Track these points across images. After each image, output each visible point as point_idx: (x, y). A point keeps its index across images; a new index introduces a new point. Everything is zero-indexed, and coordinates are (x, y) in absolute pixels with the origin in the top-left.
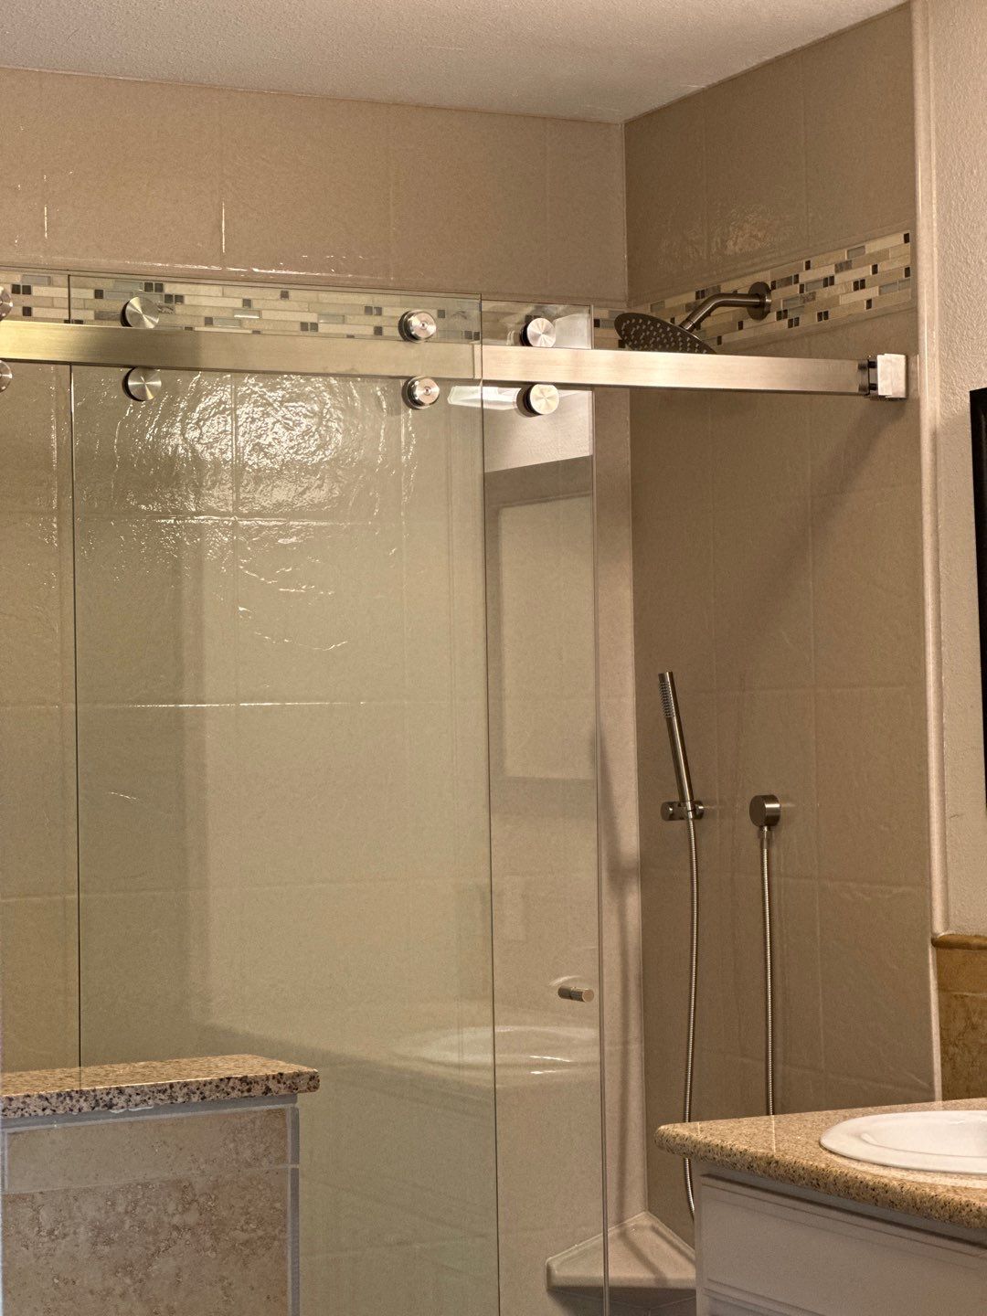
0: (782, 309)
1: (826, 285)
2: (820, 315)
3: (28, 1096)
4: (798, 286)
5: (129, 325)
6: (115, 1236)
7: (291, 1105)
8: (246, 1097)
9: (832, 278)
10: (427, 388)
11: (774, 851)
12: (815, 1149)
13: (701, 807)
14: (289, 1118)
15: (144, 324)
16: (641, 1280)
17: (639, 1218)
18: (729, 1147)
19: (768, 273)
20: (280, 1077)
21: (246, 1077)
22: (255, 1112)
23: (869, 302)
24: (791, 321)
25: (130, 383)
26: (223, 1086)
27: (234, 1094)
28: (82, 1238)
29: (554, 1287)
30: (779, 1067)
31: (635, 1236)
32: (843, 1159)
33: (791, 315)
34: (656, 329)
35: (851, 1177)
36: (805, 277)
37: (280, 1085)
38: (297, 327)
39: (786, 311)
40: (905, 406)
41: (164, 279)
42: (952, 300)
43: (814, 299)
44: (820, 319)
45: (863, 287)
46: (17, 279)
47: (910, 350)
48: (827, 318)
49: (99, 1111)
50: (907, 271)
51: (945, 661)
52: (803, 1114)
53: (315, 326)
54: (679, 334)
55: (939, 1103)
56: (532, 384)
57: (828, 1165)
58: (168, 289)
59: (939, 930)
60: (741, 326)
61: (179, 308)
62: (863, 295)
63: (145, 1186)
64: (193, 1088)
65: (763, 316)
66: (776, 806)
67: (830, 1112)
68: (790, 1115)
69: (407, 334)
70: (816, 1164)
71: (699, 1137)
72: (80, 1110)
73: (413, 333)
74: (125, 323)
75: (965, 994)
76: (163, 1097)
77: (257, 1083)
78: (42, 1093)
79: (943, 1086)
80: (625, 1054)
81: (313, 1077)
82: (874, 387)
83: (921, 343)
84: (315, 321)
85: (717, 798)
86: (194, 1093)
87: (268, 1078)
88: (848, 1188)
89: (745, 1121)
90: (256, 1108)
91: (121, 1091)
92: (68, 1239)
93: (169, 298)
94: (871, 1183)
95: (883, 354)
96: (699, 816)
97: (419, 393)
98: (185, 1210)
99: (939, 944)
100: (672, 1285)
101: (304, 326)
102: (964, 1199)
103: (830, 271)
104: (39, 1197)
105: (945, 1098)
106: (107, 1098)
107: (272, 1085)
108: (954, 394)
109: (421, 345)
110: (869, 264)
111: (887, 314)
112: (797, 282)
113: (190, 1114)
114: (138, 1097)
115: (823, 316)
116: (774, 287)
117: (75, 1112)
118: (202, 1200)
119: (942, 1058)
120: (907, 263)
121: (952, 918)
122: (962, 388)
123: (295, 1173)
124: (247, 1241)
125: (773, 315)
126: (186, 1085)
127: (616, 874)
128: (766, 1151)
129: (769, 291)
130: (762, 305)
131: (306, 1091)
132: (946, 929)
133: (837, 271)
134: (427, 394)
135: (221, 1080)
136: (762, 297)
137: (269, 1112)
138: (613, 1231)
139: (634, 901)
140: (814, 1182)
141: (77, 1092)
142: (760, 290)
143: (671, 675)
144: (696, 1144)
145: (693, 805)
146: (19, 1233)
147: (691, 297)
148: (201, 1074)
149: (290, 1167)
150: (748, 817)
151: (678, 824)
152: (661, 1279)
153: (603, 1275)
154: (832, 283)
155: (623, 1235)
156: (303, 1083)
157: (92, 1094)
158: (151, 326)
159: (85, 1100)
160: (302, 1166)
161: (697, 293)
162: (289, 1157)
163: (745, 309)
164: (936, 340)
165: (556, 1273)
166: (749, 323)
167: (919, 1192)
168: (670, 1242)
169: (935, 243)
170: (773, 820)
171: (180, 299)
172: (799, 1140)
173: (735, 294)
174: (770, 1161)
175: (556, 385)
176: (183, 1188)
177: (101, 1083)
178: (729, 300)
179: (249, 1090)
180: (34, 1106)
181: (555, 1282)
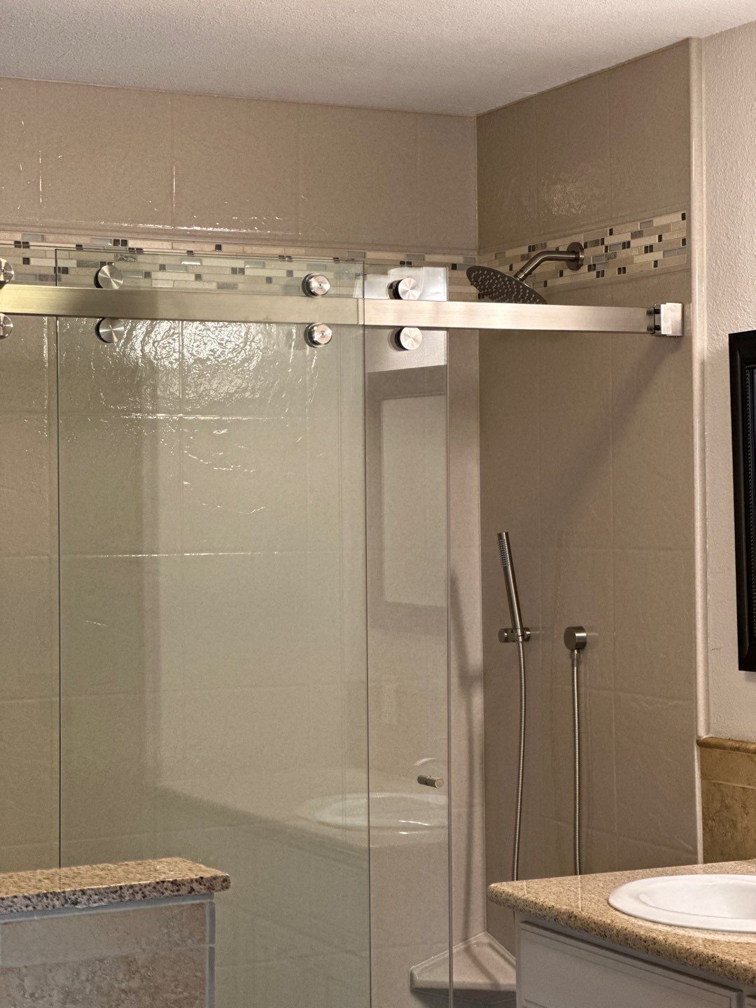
0: (592, 263)
1: (624, 248)
2: (619, 269)
3: (16, 897)
4: (604, 247)
5: (100, 287)
6: (79, 997)
7: (209, 900)
8: (176, 896)
9: (629, 243)
10: (323, 332)
11: (582, 667)
12: (603, 906)
13: (528, 633)
14: (207, 909)
15: (112, 285)
16: (480, 985)
17: (480, 937)
18: (541, 903)
19: (582, 236)
20: (200, 880)
21: (176, 880)
22: (183, 906)
23: (656, 262)
24: (598, 273)
25: (101, 331)
26: (158, 887)
27: (167, 893)
28: (55, 998)
29: (417, 989)
30: (584, 829)
31: (476, 949)
32: (624, 915)
33: (599, 268)
34: (498, 279)
35: (629, 931)
36: (609, 240)
37: (201, 887)
38: (229, 271)
39: (595, 265)
40: (682, 340)
41: (129, 235)
42: (717, 264)
43: (615, 257)
44: (619, 273)
45: (651, 251)
46: (18, 237)
47: (685, 299)
48: (624, 272)
49: (68, 908)
50: (684, 241)
51: (709, 533)
52: (597, 875)
53: (242, 271)
54: (514, 283)
55: (700, 866)
56: (402, 328)
57: (612, 921)
58: (131, 244)
59: (703, 734)
60: (561, 274)
61: (140, 258)
62: (651, 257)
63: (101, 961)
64: (137, 889)
65: (578, 267)
66: (584, 634)
67: (617, 873)
68: (588, 876)
69: (308, 291)
70: (604, 919)
71: (520, 893)
72: (53, 907)
73: (312, 291)
74: (98, 285)
75: (720, 782)
76: (115, 896)
77: (184, 885)
78: (26, 894)
79: (704, 849)
80: (470, 815)
81: (225, 880)
82: (658, 328)
83: (693, 295)
84: (242, 266)
85: (540, 625)
86: (138, 893)
87: (192, 881)
88: (627, 939)
89: (554, 880)
90: (184, 903)
91: (83, 892)
92: (45, 999)
93: (132, 250)
94: (644, 937)
95: (665, 304)
96: (526, 639)
97: (317, 337)
98: (131, 978)
99: (702, 744)
100: (502, 989)
101: (234, 271)
102: (711, 952)
103: (627, 237)
104: (24, 971)
105: (705, 861)
106: (73, 898)
107: (195, 886)
108: (718, 335)
109: (319, 300)
110: (656, 234)
111: (668, 272)
112: (603, 244)
113: (135, 908)
114: (97, 897)
115: (622, 270)
116: (586, 247)
117: (50, 908)
118: (143, 971)
119: (704, 829)
120: (684, 235)
121: (712, 725)
122: (723, 330)
123: (212, 949)
124: (176, 1001)
125: (585, 268)
126: (131, 887)
127: (466, 680)
128: (568, 908)
129: (582, 250)
130: (577, 259)
131: (220, 891)
132: (707, 733)
133: (632, 238)
134: (323, 336)
135: (157, 883)
136: (577, 253)
137: (193, 905)
138: (458, 947)
139: (478, 700)
140: (603, 933)
141: (51, 893)
142: (576, 248)
143: (507, 534)
144: (516, 900)
145: (522, 632)
146: (8, 995)
147: (525, 250)
148: (143, 877)
149: (207, 946)
150: (562, 642)
151: (511, 645)
152: (496, 984)
153: (448, 980)
154: (629, 247)
155: (468, 950)
156: (218, 884)
157: (63, 894)
158: (116, 287)
159: (58, 900)
160: (217, 946)
161: (530, 247)
162: (207, 939)
163: (564, 262)
164: (704, 294)
165: (417, 978)
166: (567, 272)
167: (678, 945)
168: (502, 956)
169: (704, 222)
170: (581, 645)
171: (140, 251)
172: (593, 898)
173: (557, 251)
174: (571, 916)
175: (421, 328)
176: (129, 961)
177: (69, 885)
178: (553, 255)
179: (178, 890)
180: (21, 902)
181: (418, 985)
